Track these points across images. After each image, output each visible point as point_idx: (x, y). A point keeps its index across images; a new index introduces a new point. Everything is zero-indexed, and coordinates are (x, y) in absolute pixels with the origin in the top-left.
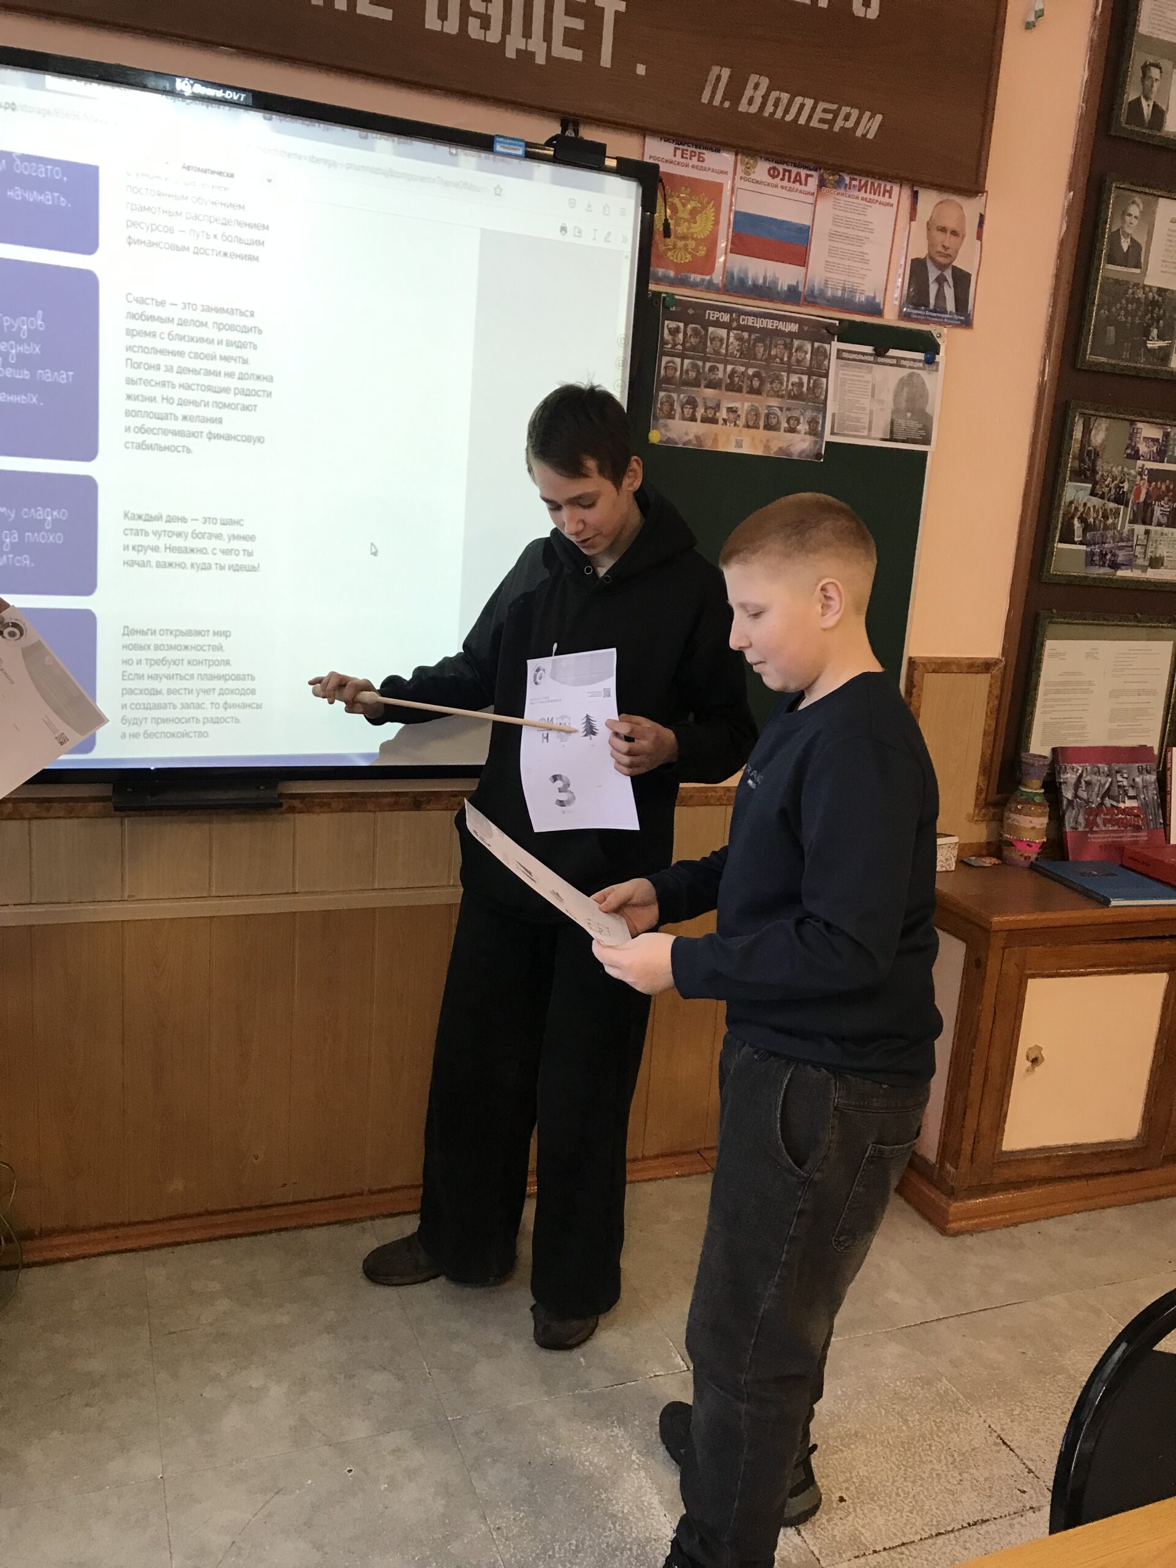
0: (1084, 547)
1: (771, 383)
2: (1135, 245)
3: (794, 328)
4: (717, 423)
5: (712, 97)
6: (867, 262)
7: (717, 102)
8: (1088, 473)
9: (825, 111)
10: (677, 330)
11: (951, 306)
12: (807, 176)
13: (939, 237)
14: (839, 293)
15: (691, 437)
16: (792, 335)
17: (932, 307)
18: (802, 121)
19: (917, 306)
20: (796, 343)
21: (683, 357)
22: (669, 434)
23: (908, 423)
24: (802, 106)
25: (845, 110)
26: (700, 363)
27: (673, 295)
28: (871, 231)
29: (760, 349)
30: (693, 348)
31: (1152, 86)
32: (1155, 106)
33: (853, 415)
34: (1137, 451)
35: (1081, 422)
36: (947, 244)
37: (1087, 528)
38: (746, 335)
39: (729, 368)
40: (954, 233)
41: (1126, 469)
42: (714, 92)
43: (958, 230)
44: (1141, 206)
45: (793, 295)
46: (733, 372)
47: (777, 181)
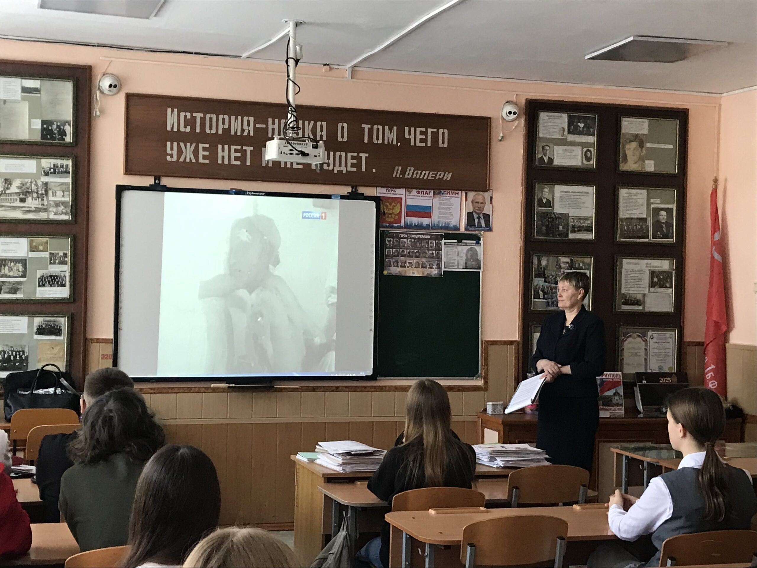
0: (545, 300)
1: (423, 254)
2: (548, 201)
3: (429, 237)
4: (405, 267)
5: (396, 175)
6: (452, 215)
7: (398, 176)
8: (542, 275)
9: (432, 174)
10: (391, 241)
11: (483, 225)
12: (429, 192)
13: (477, 205)
14: (444, 225)
15: (397, 272)
16: (428, 239)
17: (477, 226)
18: (425, 178)
19: (471, 226)
20: (430, 241)
21: (393, 248)
22: (389, 272)
23: (472, 263)
24: (425, 174)
25: (439, 173)
26: (399, 250)
27: (388, 231)
28: (453, 205)
29: (418, 244)
30: (396, 245)
31: (547, 152)
32: (548, 157)
33: (452, 262)
34: (561, 266)
35: (536, 258)
36: (479, 207)
37: (544, 293)
38: (413, 240)
39: (408, 251)
40: (482, 203)
41: (557, 273)
42: (397, 173)
43: (483, 202)
44: (548, 189)
45: (428, 227)
46: (410, 252)
47: (420, 195)
